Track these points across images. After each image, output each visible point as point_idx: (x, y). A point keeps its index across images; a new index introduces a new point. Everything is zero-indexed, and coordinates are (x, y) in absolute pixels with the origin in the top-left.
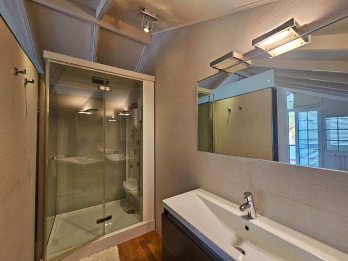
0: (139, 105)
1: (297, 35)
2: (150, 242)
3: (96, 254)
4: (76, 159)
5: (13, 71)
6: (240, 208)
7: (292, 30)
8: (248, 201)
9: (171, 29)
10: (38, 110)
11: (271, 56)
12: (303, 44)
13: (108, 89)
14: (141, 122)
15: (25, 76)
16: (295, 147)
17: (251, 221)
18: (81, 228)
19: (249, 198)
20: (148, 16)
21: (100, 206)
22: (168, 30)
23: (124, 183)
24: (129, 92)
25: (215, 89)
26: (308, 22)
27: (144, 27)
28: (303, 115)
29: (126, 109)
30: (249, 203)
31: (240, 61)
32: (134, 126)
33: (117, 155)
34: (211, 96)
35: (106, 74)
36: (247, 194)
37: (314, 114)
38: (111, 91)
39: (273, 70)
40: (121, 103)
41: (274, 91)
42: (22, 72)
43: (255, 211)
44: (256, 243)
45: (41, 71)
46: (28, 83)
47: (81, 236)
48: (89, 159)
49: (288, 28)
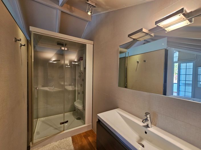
0: (84, 58)
1: (185, 18)
2: (89, 136)
3: (60, 141)
4: (48, 88)
5: (14, 40)
6: (143, 121)
7: (182, 15)
8: (147, 118)
9: (104, 12)
10: (28, 60)
11: (167, 31)
12: (188, 24)
13: (66, 49)
14: (85, 68)
15: (20, 42)
16: (177, 84)
17: (148, 129)
18: (51, 126)
19: (148, 116)
20: (90, 4)
21: (62, 115)
22: (102, 13)
23: (75, 102)
24: (78, 50)
25: (129, 49)
26: (193, 10)
27: (88, 12)
28: (183, 65)
29: (76, 60)
30: (148, 118)
31: (147, 34)
32: (80, 70)
33: (71, 86)
34: (127, 53)
35: (65, 40)
36: (147, 114)
37: (191, 65)
38: (68, 50)
39: (166, 38)
40: (73, 57)
41: (166, 51)
42: (19, 40)
43: (151, 123)
44: (150, 141)
45: (29, 39)
46: (22, 46)
47: (51, 131)
48: (55, 88)
49: (179, 14)
